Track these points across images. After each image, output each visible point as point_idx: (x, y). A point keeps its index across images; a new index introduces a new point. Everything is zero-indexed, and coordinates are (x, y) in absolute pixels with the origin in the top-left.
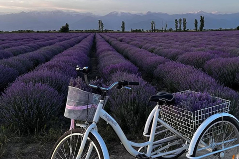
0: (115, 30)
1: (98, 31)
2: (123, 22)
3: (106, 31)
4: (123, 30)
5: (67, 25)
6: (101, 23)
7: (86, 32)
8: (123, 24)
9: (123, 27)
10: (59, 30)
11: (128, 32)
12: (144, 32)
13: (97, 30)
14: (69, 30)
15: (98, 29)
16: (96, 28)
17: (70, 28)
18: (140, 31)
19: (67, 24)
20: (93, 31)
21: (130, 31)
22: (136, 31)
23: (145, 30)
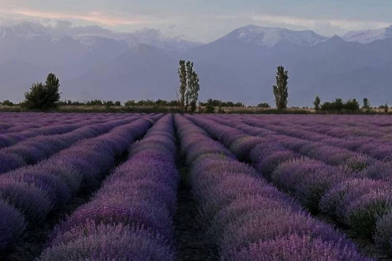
0: (250, 102)
1: (177, 108)
2: (281, 70)
3: (211, 106)
4: (282, 104)
5: (53, 81)
6: (188, 75)
7: (131, 108)
8: (282, 76)
9: (281, 92)
10: (22, 99)
11: (303, 112)
12: (370, 112)
13: (174, 103)
14: (62, 99)
15: (177, 97)
16: (171, 93)
17: (65, 95)
18: (352, 108)
19: (51, 78)
20: (158, 108)
21: (311, 107)
22: (337, 108)
23: (374, 105)
